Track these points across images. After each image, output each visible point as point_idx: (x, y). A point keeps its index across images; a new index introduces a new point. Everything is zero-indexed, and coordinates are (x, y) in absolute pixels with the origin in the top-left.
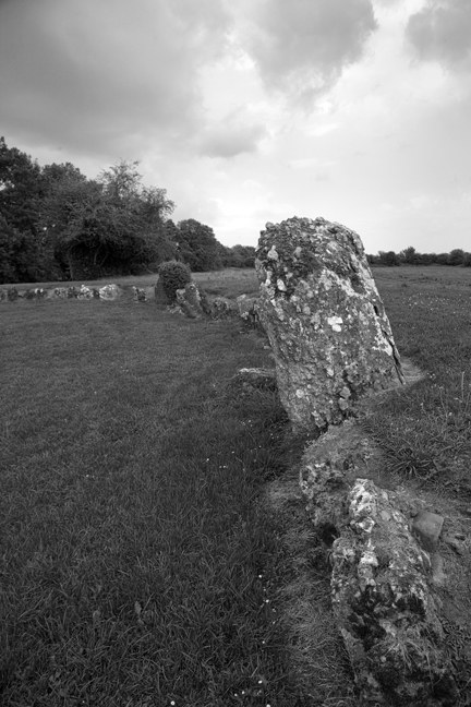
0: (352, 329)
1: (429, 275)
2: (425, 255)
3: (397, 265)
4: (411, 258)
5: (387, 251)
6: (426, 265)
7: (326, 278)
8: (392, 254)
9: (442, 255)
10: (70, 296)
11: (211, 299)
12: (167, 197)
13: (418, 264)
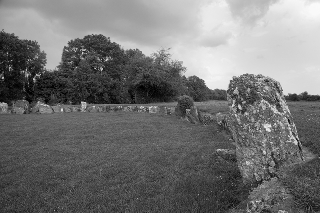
0: (276, 131)
1: (315, 106)
2: (313, 96)
4: (305, 97)
6: (314, 101)
7: (263, 104)
8: (295, 95)
10: (135, 111)
11: (203, 115)
12: (183, 65)
13: (309, 100)
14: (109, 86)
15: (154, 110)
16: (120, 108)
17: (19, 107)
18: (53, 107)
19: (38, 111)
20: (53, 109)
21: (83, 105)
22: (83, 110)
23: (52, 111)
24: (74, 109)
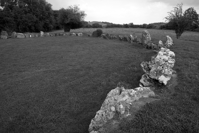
0: (149, 38)
1: (139, 31)
2: (136, 25)
3: (128, 28)
4: (132, 26)
5: (125, 24)
6: (136, 28)
8: (127, 24)
9: (140, 25)
12: (85, 13)
13: (134, 27)
14: (34, 22)
15: (81, 35)
16: (62, 34)
17: (4, 35)
18: (25, 35)
19: (16, 37)
20: (25, 36)
21: (41, 33)
22: (42, 36)
23: (24, 37)
24: (37, 36)
